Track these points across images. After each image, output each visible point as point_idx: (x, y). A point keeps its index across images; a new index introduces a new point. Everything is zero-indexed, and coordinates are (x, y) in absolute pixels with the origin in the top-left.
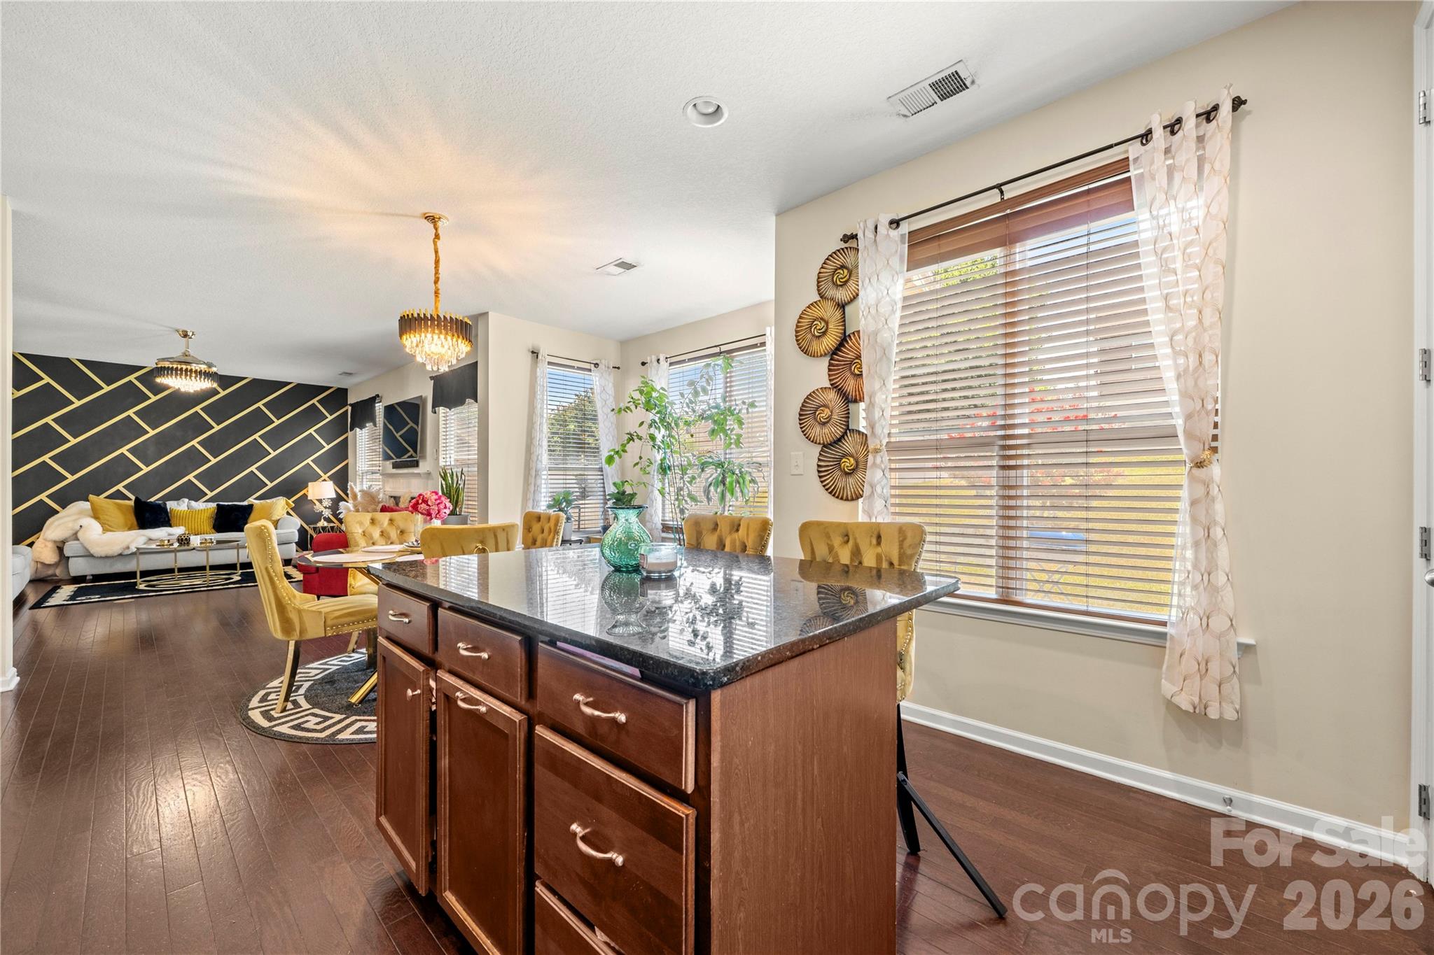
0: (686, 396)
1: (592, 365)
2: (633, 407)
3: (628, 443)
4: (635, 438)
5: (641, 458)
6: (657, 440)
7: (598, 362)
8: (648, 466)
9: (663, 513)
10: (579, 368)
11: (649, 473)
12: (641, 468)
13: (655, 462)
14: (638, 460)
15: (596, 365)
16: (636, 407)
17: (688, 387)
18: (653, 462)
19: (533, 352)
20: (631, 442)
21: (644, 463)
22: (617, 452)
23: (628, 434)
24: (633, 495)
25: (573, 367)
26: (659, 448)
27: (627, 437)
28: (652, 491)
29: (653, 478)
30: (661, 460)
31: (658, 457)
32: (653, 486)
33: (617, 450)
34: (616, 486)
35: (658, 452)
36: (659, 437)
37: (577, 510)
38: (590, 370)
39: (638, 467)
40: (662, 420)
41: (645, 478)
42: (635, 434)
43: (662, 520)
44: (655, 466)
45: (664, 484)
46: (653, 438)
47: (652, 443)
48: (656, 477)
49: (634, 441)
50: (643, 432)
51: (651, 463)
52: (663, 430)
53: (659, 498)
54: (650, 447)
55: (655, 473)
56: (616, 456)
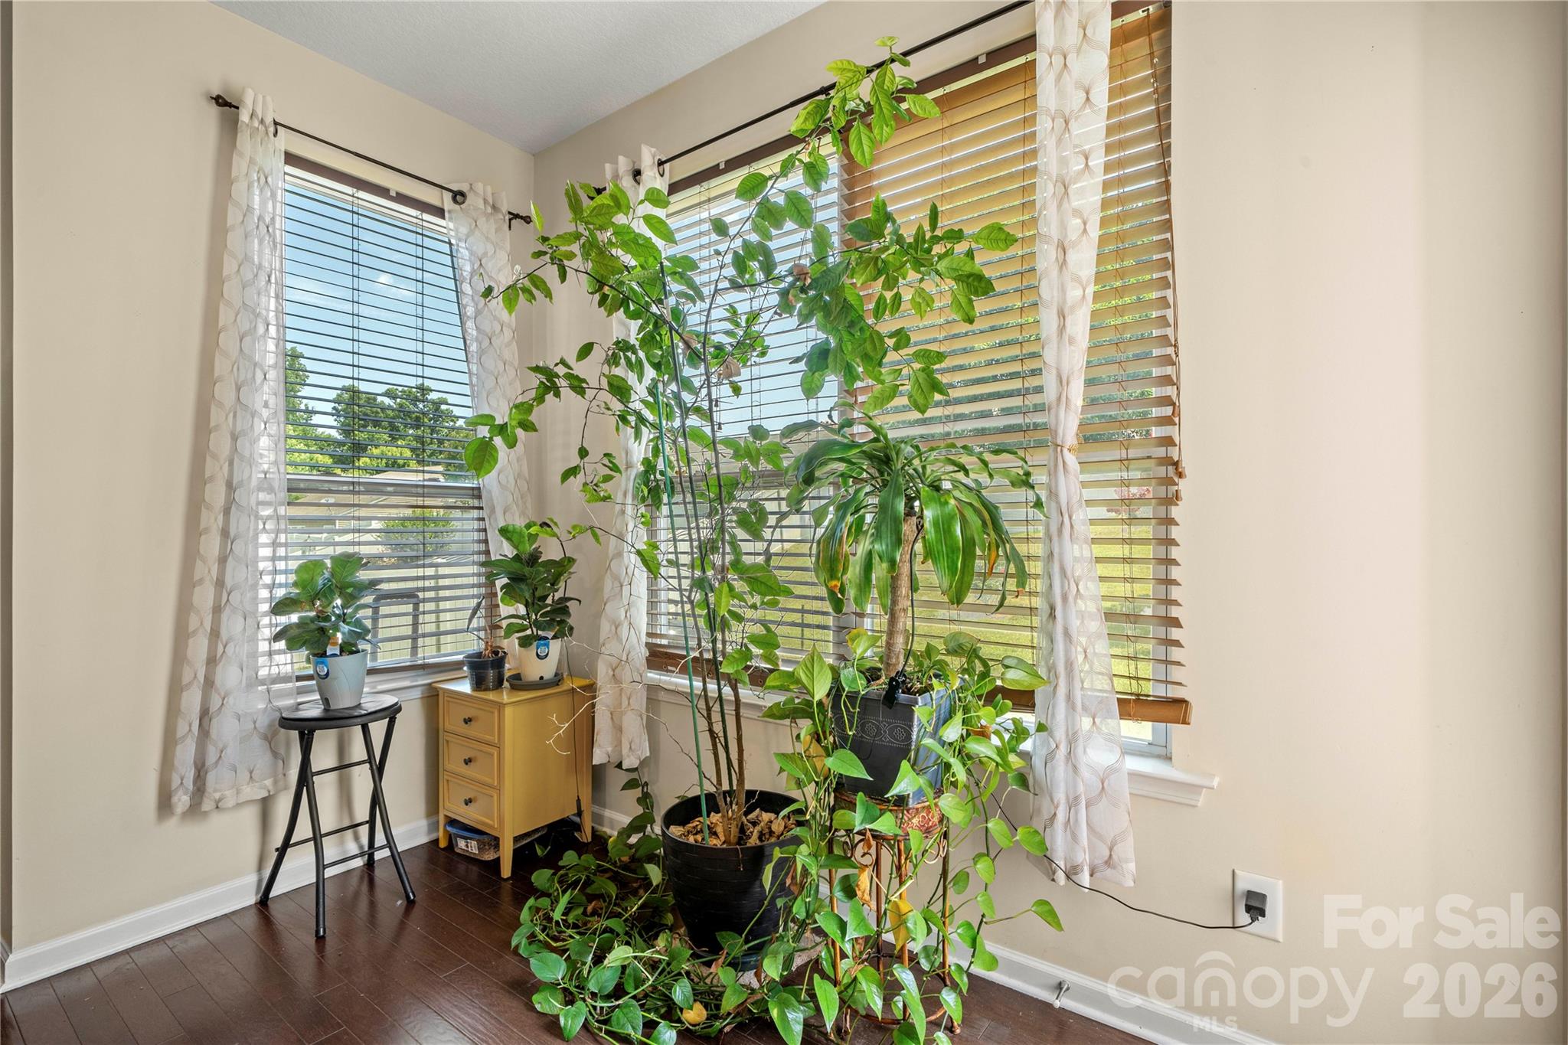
0: (732, 231)
1: (448, 196)
2: (550, 274)
3: (540, 399)
4: (562, 382)
5: (583, 453)
6: (634, 397)
7: (464, 188)
8: (607, 479)
9: (652, 615)
10: (402, 199)
11: (605, 499)
12: (585, 484)
13: (629, 466)
14: (575, 460)
15: (458, 196)
16: (563, 276)
17: (739, 202)
18: (622, 468)
19: (220, 101)
20: (550, 397)
21: (594, 468)
22: (502, 429)
23: (537, 369)
24: (563, 566)
25: (382, 191)
26: (641, 419)
27: (535, 380)
28: (619, 554)
29: (623, 512)
30: (646, 462)
31: (639, 451)
32: (621, 538)
33: (499, 421)
34: (509, 539)
35: (638, 435)
36: (640, 391)
37: (409, 608)
38: (440, 212)
39: (576, 482)
40: (649, 341)
41: (597, 515)
42: (561, 370)
43: (649, 635)
44: (626, 483)
45: (652, 532)
46: (620, 390)
47: (617, 406)
48: (629, 510)
49: (557, 395)
50: (590, 370)
51: (615, 468)
52: (650, 373)
53: (641, 576)
54: (613, 420)
55: (629, 500)
56: (498, 441)
